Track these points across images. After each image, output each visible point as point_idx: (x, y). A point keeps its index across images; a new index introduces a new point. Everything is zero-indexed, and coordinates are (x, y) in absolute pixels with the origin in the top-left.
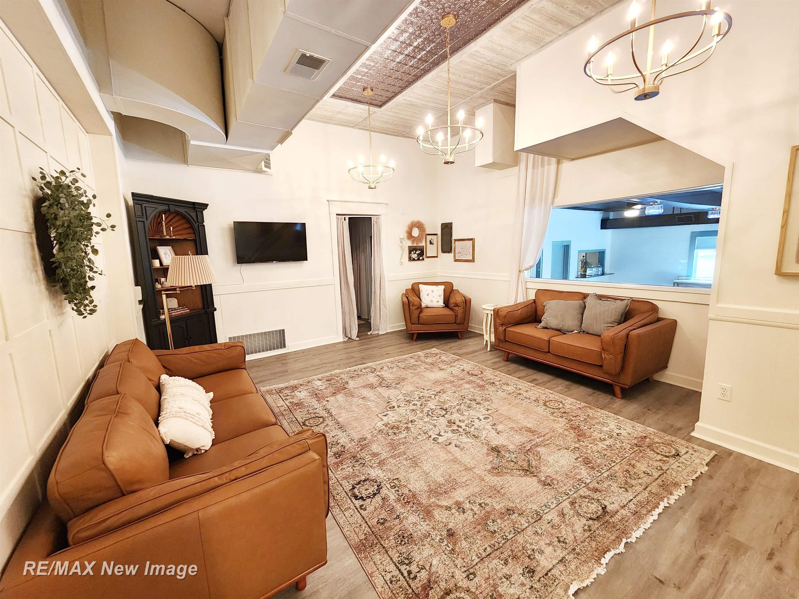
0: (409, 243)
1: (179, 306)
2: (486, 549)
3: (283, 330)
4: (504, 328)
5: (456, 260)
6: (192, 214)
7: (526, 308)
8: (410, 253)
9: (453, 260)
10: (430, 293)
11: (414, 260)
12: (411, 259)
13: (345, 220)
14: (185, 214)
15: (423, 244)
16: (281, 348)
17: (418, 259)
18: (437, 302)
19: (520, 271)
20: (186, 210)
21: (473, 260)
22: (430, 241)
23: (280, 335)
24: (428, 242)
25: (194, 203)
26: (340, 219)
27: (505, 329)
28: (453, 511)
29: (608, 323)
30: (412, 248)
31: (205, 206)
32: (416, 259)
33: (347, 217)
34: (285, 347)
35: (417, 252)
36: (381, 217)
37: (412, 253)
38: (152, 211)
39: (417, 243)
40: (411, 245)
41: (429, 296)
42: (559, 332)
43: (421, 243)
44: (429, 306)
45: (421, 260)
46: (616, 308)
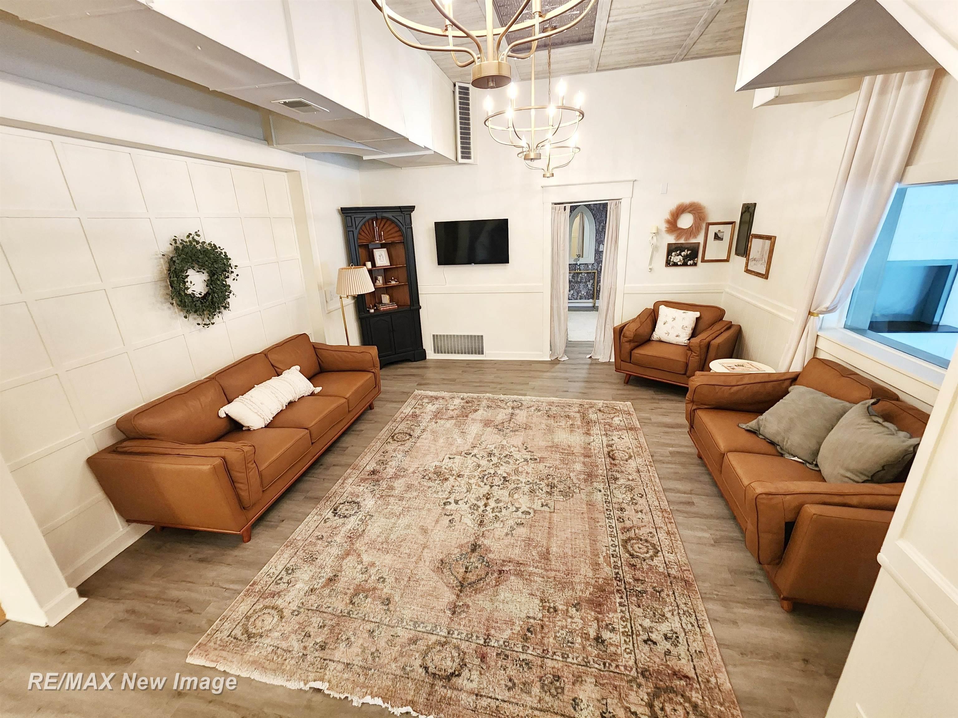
0: (672, 239)
1: (390, 301)
2: (329, 607)
3: (482, 336)
4: (694, 407)
5: (747, 271)
6: (399, 218)
7: (760, 385)
8: (669, 253)
9: (743, 269)
10: (670, 320)
11: (675, 265)
12: (669, 263)
13: (565, 209)
14: (394, 219)
15: (700, 239)
16: (479, 354)
17: (685, 264)
18: (677, 336)
19: (810, 313)
20: (393, 215)
21: (765, 276)
22: (716, 234)
23: (478, 340)
24: (711, 236)
25: (400, 208)
26: (557, 209)
27: (694, 410)
28: (360, 567)
29: (848, 470)
30: (674, 247)
31: (412, 208)
32: (679, 263)
33: (568, 206)
34: (483, 353)
35: (683, 253)
36: (622, 201)
37: (673, 254)
38: (359, 220)
39: (687, 239)
40: (674, 242)
41: (666, 325)
42: (770, 448)
43: (695, 237)
44: (663, 339)
45: (691, 265)
46: (880, 447)
